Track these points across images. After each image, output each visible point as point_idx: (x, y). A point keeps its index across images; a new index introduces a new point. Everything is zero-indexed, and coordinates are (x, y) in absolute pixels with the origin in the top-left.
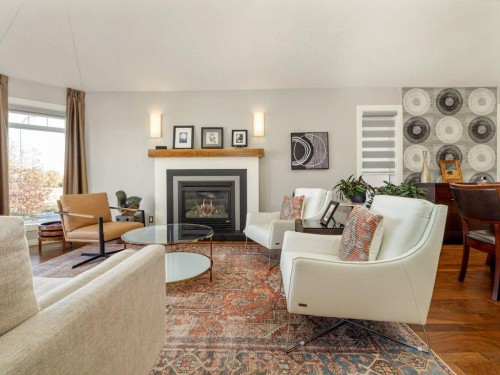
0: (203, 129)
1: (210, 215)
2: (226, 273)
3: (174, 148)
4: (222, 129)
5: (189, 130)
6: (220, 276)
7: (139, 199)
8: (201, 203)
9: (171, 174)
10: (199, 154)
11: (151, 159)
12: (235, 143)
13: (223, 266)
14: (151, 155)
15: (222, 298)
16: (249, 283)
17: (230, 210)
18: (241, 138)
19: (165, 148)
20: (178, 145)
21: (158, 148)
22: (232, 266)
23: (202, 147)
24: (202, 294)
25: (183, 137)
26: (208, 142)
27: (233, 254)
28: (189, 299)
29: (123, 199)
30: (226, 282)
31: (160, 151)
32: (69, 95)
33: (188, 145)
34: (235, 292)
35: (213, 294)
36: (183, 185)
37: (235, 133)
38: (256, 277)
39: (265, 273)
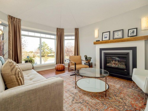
0: (114, 31)
1: (117, 66)
2: (115, 95)
3: (102, 40)
4: (123, 30)
5: (108, 33)
6: (111, 96)
7: (91, 58)
8: (113, 61)
9: (101, 50)
10: (112, 42)
11: (95, 45)
12: (130, 35)
13: (116, 91)
14: (95, 44)
15: (106, 108)
16: (126, 107)
17: (127, 65)
18: (133, 32)
19: (99, 41)
20: (104, 39)
21: (97, 41)
22: (121, 93)
23: (113, 39)
24: (99, 101)
25: (106, 36)
26: (116, 36)
27: (125, 86)
28: (93, 101)
29: (86, 58)
30: (113, 100)
31: (98, 42)
32: (75, 30)
33: (108, 39)
34: (115, 108)
35: (103, 104)
36: (105, 54)
37: (130, 31)
38: (132, 105)
39: (140, 105)
